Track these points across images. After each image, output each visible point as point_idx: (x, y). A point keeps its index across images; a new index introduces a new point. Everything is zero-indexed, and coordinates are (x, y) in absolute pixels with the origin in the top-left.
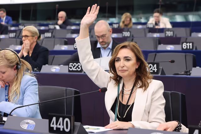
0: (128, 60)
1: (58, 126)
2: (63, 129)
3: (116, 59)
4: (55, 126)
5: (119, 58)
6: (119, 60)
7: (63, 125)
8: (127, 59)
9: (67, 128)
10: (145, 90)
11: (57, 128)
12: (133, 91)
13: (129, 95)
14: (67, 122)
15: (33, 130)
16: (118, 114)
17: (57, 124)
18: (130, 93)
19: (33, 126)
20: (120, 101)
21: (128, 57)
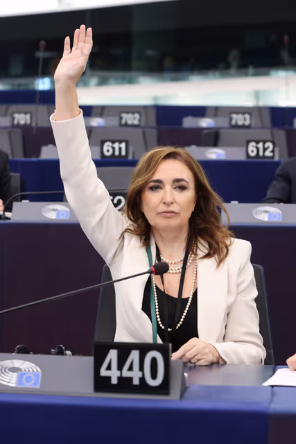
0: (183, 188)
1: (126, 373)
2: (142, 380)
3: (152, 184)
4: (114, 375)
5: (159, 181)
6: (158, 186)
7: (141, 368)
8: (180, 186)
9: (154, 376)
10: (220, 261)
11: (120, 379)
12: (188, 264)
13: (180, 275)
14: (154, 361)
15: (38, 387)
16: (160, 323)
17: (120, 368)
18: (181, 270)
19: (37, 375)
20: (157, 288)
21: (183, 180)
